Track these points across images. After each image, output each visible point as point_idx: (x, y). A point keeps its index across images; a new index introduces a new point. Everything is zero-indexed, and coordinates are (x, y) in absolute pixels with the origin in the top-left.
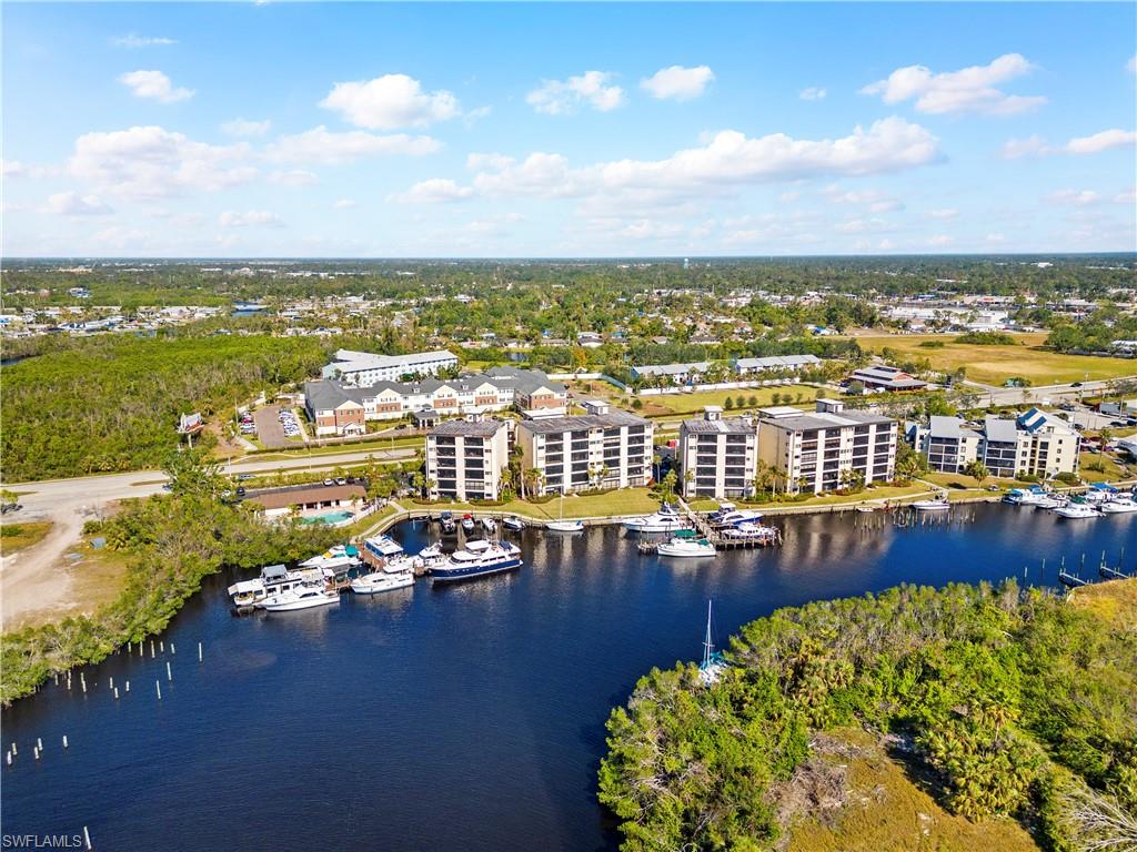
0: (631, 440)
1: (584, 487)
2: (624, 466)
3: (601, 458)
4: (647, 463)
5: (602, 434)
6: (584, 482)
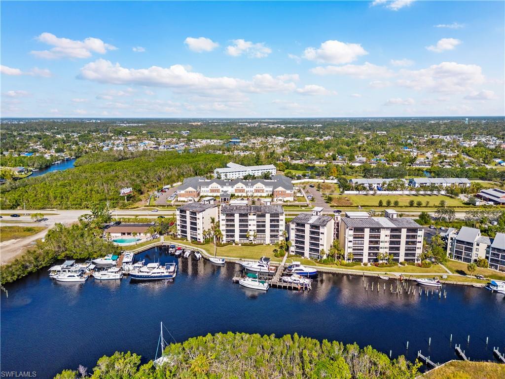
0: (271, 221)
1: (246, 241)
3: (255, 228)
4: (281, 233)
5: (255, 216)
6: (246, 239)
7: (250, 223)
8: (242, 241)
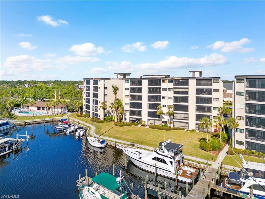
0: (199, 91)
1: (157, 123)
2: (192, 112)
3: (171, 102)
4: (215, 113)
5: (172, 84)
6: (157, 119)
7: (163, 94)
8: (152, 122)
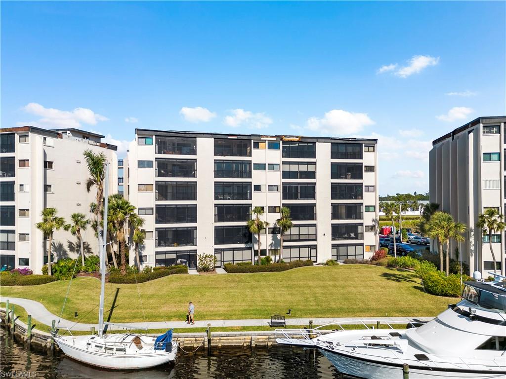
1: (242, 256)
2: (324, 220)
3: (276, 199)
4: (368, 219)
5: (279, 152)
6: (243, 245)
7: (257, 177)
8: (228, 256)
